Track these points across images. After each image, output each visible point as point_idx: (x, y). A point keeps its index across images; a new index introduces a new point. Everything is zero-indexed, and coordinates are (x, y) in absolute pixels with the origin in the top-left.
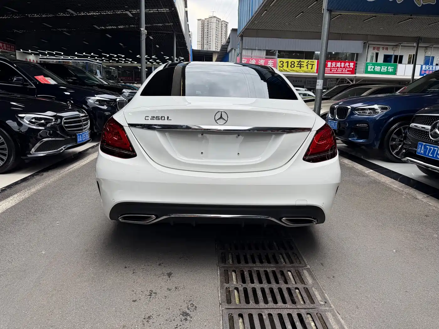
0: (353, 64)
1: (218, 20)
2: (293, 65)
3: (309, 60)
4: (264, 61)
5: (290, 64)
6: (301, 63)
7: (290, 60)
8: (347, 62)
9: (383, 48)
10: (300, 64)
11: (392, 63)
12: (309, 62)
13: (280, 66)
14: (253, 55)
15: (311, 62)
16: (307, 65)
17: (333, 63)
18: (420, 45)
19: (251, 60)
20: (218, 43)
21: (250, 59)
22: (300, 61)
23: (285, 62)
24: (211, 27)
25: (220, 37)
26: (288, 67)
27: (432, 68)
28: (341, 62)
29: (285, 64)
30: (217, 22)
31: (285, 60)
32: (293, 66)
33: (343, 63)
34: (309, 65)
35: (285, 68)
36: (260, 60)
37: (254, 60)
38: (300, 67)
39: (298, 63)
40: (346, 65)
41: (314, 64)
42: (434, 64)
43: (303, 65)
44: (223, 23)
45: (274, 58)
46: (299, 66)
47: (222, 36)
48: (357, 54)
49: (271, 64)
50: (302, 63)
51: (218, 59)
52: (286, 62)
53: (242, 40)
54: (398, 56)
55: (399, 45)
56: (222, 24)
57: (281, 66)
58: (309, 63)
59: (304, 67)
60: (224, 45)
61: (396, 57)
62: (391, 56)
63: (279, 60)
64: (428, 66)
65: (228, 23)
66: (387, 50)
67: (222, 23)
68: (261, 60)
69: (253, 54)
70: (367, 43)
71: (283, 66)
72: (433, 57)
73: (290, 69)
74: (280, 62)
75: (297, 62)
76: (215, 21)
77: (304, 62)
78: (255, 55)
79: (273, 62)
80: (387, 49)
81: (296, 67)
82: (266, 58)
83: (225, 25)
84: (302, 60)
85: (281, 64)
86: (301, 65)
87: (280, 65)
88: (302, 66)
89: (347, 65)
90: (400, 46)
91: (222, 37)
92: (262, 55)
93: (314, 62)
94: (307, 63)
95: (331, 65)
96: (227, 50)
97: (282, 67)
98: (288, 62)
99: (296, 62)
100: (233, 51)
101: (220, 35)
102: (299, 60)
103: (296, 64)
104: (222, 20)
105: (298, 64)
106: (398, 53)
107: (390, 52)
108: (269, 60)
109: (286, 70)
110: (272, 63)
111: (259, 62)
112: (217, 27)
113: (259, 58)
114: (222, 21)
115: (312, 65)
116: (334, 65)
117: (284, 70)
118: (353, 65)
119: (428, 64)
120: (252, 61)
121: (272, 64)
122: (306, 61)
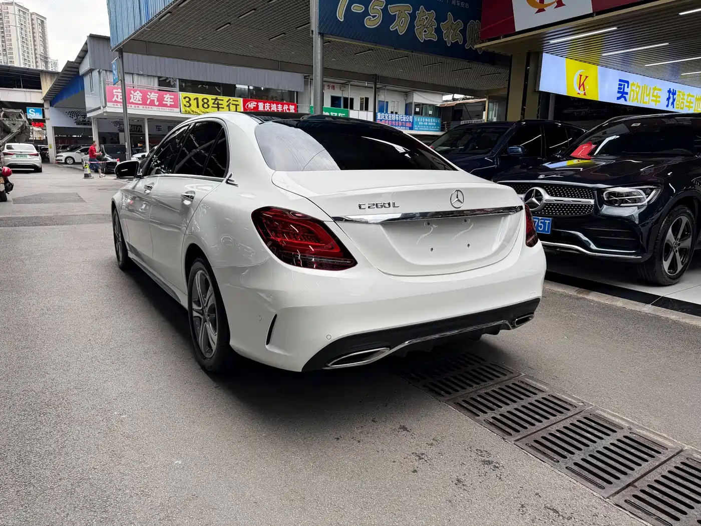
0: (293, 107)
1: (23, 10)
2: (206, 103)
3: (230, 98)
4: (157, 95)
5: (201, 103)
6: (218, 102)
7: (201, 96)
8: (285, 104)
9: (329, 86)
10: (216, 102)
11: (342, 108)
12: (230, 101)
13: (185, 105)
14: (135, 84)
15: (233, 100)
16: (228, 106)
17: (266, 104)
18: (378, 86)
19: (132, 92)
20: (28, 53)
21: (131, 90)
22: (216, 99)
23: (192, 99)
24: (8, 22)
25: (30, 43)
26: (198, 107)
27: (388, 117)
28: (277, 104)
29: (194, 103)
30: (21, 13)
31: (192, 96)
32: (206, 106)
33: (280, 105)
34: (231, 105)
35: (194, 107)
36: (149, 94)
37: (138, 92)
38: (218, 108)
39: (214, 101)
40: (284, 108)
41: (239, 105)
42: (389, 112)
43: (222, 104)
44: (34, 17)
45: (172, 91)
46: (216, 106)
47: (34, 41)
48: (297, 92)
49: (169, 100)
50: (220, 102)
51: (55, 85)
52: (194, 99)
53: (121, 57)
54: (348, 98)
55: (348, 83)
56: (32, 20)
57: (187, 106)
58: (230, 103)
59: (223, 108)
60: (72, 62)
61: (346, 99)
62: (339, 98)
63: (182, 95)
64: (383, 114)
65: (45, 18)
66: (334, 89)
67: (31, 16)
68: (151, 93)
69: (135, 82)
70: (308, 77)
71: (190, 105)
72: (387, 102)
73: (203, 109)
74: (185, 98)
75: (212, 99)
76: (17, 12)
77: (223, 100)
78: (139, 84)
79: (173, 97)
80: (333, 87)
81: (212, 107)
82: (159, 90)
83: (39, 22)
84: (219, 97)
85: (187, 102)
86: (218, 104)
87: (185, 103)
88: (220, 106)
89: (286, 108)
90: (348, 85)
91: (36, 43)
92: (152, 84)
93: (238, 101)
94: (227, 102)
95: (264, 106)
96: (78, 72)
97: (189, 107)
98: (197, 99)
99: (210, 100)
100: (95, 73)
101: (30, 39)
102: (214, 97)
103: (211, 103)
104: (31, 11)
105: (214, 103)
106: (348, 93)
107: (338, 93)
108: (166, 95)
109: (196, 112)
110: (171, 98)
111: (148, 96)
112: (22, 24)
113: (148, 90)
114: (32, 14)
115: (236, 105)
116: (268, 107)
117: (193, 111)
118: (294, 109)
119: (383, 112)
120: (136, 94)
121: (172, 100)
122: (226, 98)
